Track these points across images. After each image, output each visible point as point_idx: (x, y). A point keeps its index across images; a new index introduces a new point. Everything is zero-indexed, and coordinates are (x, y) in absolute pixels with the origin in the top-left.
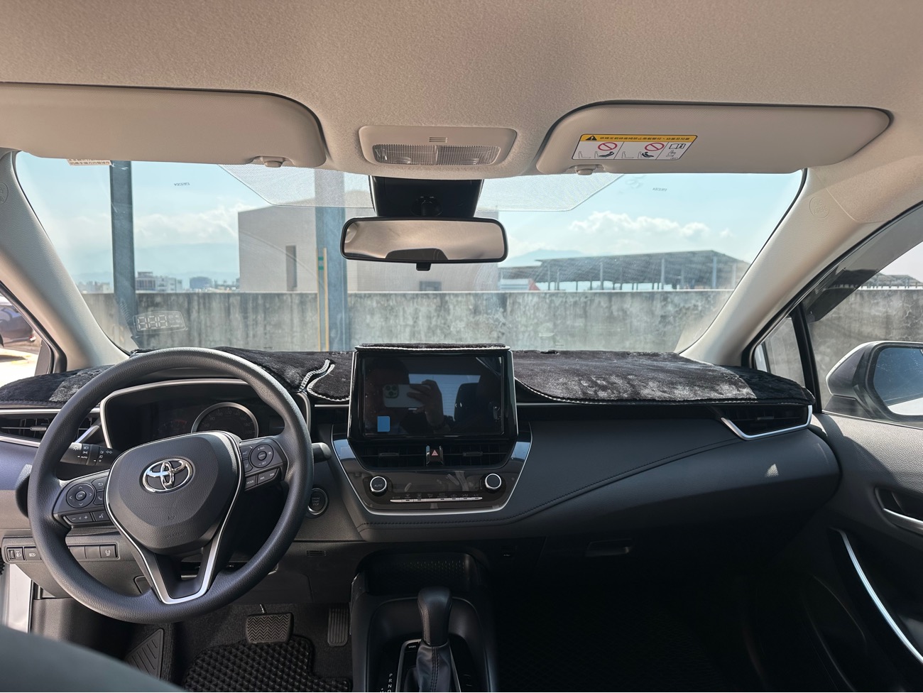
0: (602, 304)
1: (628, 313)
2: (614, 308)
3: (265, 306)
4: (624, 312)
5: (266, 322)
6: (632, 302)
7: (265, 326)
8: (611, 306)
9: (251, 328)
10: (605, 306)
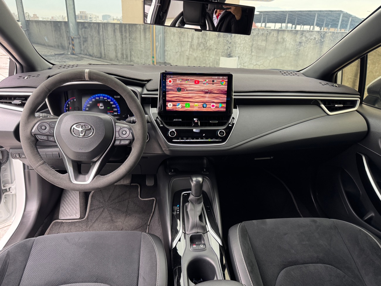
0: (275, 34)
1: (285, 40)
2: (280, 37)
3: (129, 30)
4: (284, 39)
5: (130, 37)
6: (287, 35)
7: (130, 39)
8: (278, 36)
9: (124, 40)
10: (275, 36)
